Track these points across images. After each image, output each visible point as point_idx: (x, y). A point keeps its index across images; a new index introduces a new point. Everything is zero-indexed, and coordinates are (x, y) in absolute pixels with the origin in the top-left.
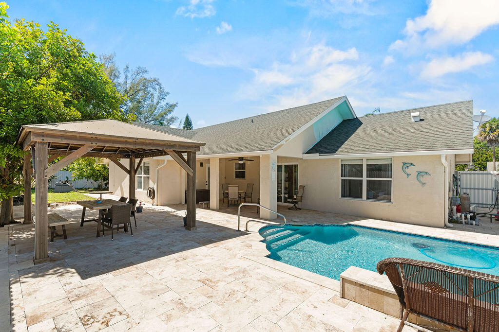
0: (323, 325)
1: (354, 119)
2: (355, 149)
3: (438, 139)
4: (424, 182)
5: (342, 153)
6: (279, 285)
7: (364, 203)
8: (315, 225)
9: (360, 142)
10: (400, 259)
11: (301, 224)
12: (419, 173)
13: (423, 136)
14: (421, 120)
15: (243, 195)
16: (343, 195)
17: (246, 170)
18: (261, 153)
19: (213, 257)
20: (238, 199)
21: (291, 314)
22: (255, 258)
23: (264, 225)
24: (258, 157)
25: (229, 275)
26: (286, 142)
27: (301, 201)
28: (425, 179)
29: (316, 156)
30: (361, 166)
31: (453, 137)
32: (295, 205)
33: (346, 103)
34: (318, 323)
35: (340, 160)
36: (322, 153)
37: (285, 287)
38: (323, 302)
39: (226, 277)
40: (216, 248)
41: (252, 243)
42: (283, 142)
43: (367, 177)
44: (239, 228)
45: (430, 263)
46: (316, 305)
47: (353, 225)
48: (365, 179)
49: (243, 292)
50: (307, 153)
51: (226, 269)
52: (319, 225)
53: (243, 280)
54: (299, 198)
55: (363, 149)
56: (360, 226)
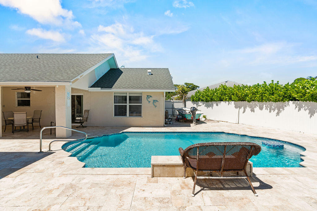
0: (156, 200)
1: (117, 69)
2: (123, 87)
3: (162, 84)
4: (156, 105)
5: (116, 88)
6: (109, 185)
7: (128, 119)
8: (103, 136)
9: (125, 83)
10: (198, 144)
11: (93, 137)
12: (154, 101)
13: (155, 82)
14: (152, 74)
15: (30, 121)
16: (115, 115)
17: (31, 99)
18: (58, 84)
19: (25, 186)
20: (26, 124)
21: (133, 203)
22: (74, 172)
23: (64, 143)
24: (54, 88)
25: (58, 196)
26: (81, 77)
27: (87, 121)
28: (156, 104)
29: (98, 89)
30: (126, 97)
31: (167, 84)
32: (81, 125)
33: (113, 58)
34: (153, 200)
35: (113, 93)
36: (102, 88)
37: (116, 186)
38: (145, 185)
39: (55, 199)
40: (23, 176)
41: (62, 160)
42: (79, 77)
43: (129, 103)
44: (41, 150)
45: (212, 143)
46: (143, 189)
47: (125, 132)
48: (128, 104)
49: (83, 205)
50: (91, 87)
51: (50, 191)
52: (105, 135)
53: (76, 195)
54: (85, 119)
55: (128, 87)
56: (129, 132)
